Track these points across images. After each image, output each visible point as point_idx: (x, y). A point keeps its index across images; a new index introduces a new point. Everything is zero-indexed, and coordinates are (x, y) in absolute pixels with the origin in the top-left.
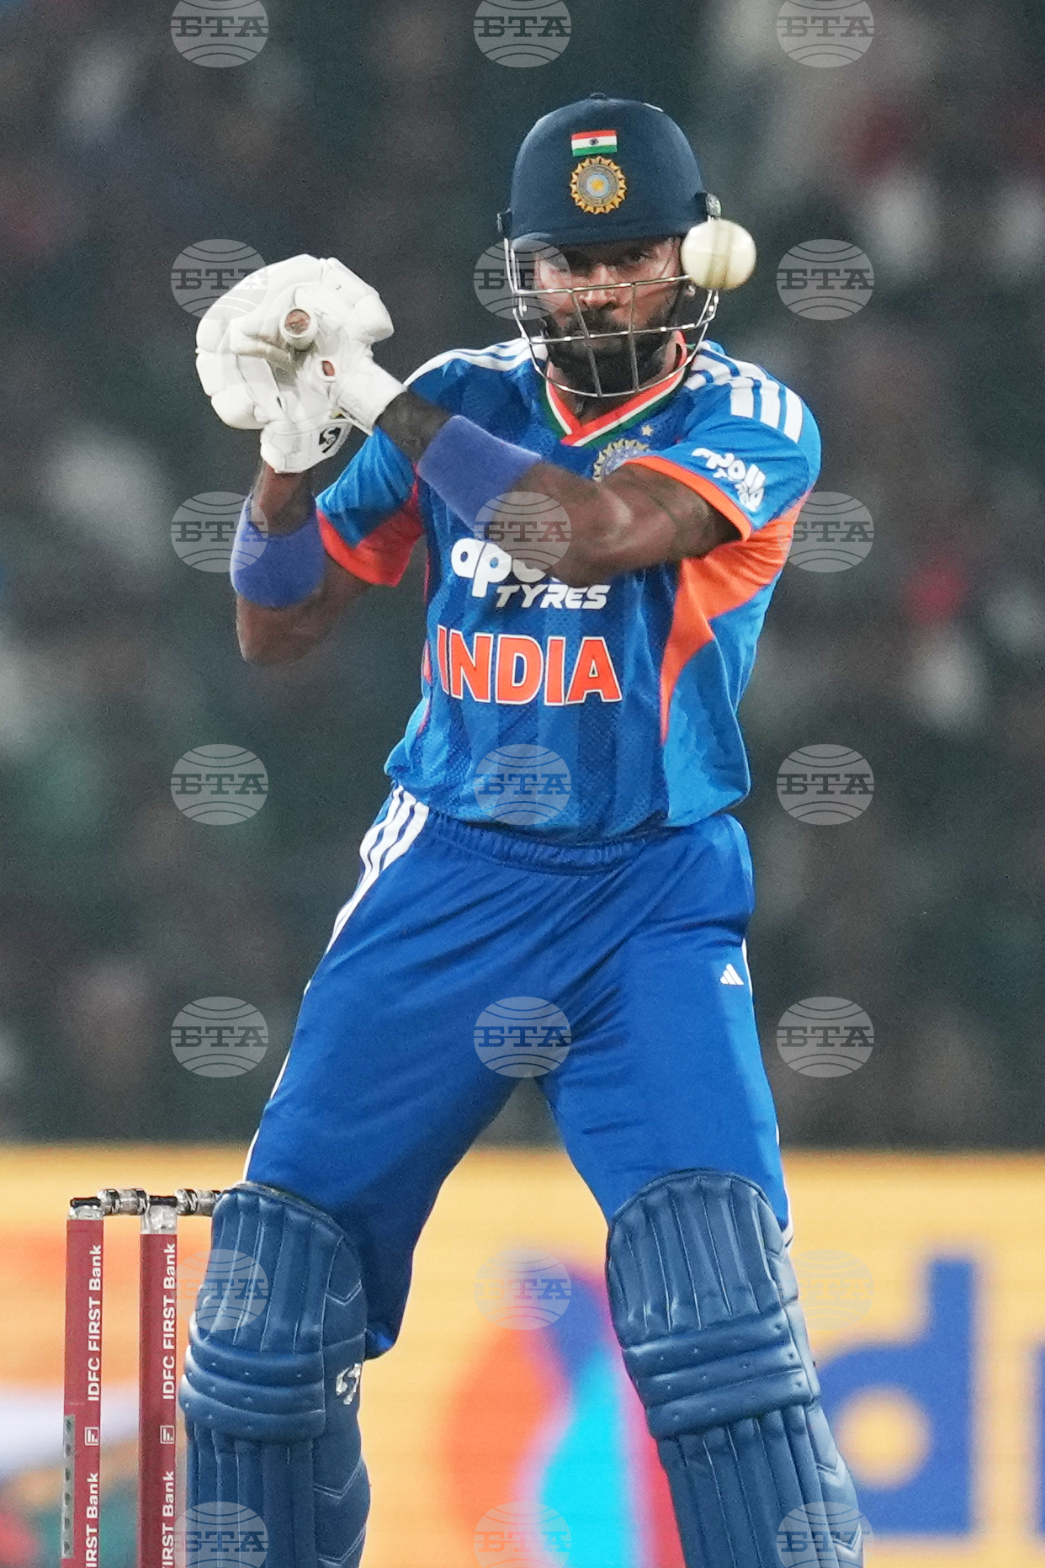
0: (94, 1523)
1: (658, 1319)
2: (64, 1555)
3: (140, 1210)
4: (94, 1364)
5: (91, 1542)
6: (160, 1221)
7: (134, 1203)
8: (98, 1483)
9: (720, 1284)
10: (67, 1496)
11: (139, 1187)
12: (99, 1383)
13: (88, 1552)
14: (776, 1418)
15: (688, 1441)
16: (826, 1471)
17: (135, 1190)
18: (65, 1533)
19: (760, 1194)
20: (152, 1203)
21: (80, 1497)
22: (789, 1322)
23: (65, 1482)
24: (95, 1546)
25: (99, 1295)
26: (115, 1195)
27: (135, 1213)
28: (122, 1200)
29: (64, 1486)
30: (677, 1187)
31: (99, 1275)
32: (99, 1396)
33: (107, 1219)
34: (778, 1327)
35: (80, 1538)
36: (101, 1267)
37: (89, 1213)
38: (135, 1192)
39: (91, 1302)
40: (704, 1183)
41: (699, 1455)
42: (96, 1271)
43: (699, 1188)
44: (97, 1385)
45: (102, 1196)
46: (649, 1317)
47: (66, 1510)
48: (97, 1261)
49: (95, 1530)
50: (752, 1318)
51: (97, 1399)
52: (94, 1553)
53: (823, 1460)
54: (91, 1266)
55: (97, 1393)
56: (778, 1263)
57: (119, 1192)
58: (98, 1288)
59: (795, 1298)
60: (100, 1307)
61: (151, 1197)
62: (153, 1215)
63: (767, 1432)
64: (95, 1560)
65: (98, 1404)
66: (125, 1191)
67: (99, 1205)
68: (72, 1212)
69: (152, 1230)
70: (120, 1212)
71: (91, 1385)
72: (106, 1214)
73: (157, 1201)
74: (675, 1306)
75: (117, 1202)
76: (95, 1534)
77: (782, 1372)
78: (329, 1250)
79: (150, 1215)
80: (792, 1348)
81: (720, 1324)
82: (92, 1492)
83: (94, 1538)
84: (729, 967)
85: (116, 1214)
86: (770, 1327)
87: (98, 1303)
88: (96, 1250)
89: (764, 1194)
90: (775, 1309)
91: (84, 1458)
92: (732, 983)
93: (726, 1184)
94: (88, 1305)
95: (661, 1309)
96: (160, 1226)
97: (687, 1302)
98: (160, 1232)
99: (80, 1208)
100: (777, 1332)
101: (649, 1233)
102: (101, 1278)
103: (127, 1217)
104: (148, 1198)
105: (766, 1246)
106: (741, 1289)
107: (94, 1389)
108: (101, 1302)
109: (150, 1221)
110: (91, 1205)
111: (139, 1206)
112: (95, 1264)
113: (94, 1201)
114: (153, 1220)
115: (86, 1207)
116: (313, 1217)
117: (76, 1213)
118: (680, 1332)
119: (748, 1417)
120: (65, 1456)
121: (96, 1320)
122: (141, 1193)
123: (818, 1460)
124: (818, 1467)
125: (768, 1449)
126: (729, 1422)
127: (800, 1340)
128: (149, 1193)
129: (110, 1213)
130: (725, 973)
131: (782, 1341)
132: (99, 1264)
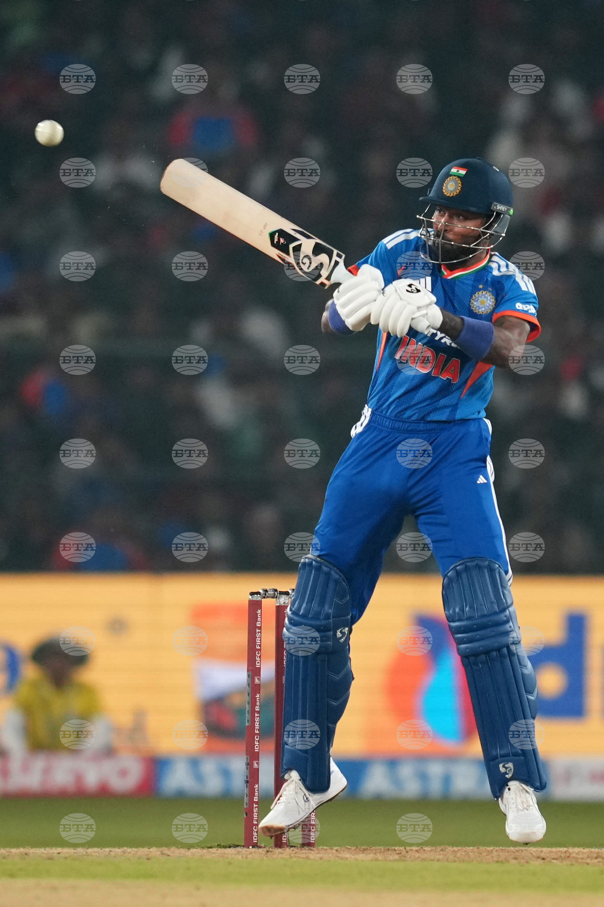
0: (258, 712)
1: (461, 613)
2: (247, 724)
3: (275, 596)
4: (258, 653)
5: (257, 719)
6: (283, 601)
7: (273, 594)
8: (260, 698)
9: (484, 601)
10: (248, 703)
11: (275, 588)
12: (260, 661)
13: (256, 723)
14: (505, 650)
15: (472, 659)
16: (523, 668)
17: (273, 589)
18: (247, 716)
19: (499, 566)
20: (280, 594)
21: (253, 703)
22: (510, 614)
23: (247, 697)
24: (259, 721)
25: (260, 628)
26: (266, 591)
27: (273, 597)
28: (269, 593)
29: (247, 698)
30: (469, 564)
31: (260, 621)
32: (260, 665)
33: (263, 600)
34: (506, 616)
35: (253, 717)
36: (261, 618)
37: (257, 598)
38: (273, 590)
39: (257, 631)
40: (478, 563)
41: (476, 664)
42: (259, 619)
43: (477, 565)
44: (259, 661)
45: (261, 591)
46: (458, 613)
47: (248, 707)
48: (259, 615)
49: (258, 715)
50: (496, 613)
51: (259, 666)
52: (258, 723)
53: (522, 663)
54: (257, 618)
55: (259, 664)
56: (505, 592)
57: (268, 590)
58: (260, 626)
59: (512, 604)
60: (261, 632)
61: (279, 592)
62: (280, 598)
63: (502, 656)
64: (258, 726)
65: (260, 668)
66: (270, 589)
67: (260, 595)
68: (250, 597)
69: (280, 604)
70: (268, 597)
71: (257, 661)
72: (263, 598)
73: (282, 593)
74: (467, 609)
75: (267, 593)
76: (259, 717)
77: (507, 633)
78: (336, 582)
79: (279, 598)
80: (511, 624)
81: (483, 616)
82: (258, 701)
83: (258, 718)
84: (481, 476)
85: (267, 598)
86: (502, 617)
87: (260, 631)
88: (259, 611)
89: (501, 566)
90: (504, 610)
91: (254, 688)
92: (482, 482)
93: (487, 563)
94: (256, 631)
95: (462, 610)
96: (283, 602)
97: (472, 607)
98: (283, 605)
99: (253, 596)
100: (505, 618)
101: (458, 580)
102: (261, 622)
103: (270, 599)
104: (278, 592)
105: (502, 586)
106: (492, 603)
107: (258, 663)
108: (261, 630)
109: (279, 601)
110: (257, 594)
111: (275, 595)
112: (259, 616)
113: (258, 593)
114: (280, 600)
115: (255, 595)
116: (331, 569)
117: (252, 598)
118: (469, 619)
119: (493, 651)
120: (248, 688)
121: (259, 637)
122: (276, 590)
123: (520, 664)
124: (520, 667)
125: (502, 662)
126: (487, 652)
127: (514, 620)
128: (279, 590)
129: (264, 598)
130: (479, 479)
131: (507, 622)
132: (260, 617)
